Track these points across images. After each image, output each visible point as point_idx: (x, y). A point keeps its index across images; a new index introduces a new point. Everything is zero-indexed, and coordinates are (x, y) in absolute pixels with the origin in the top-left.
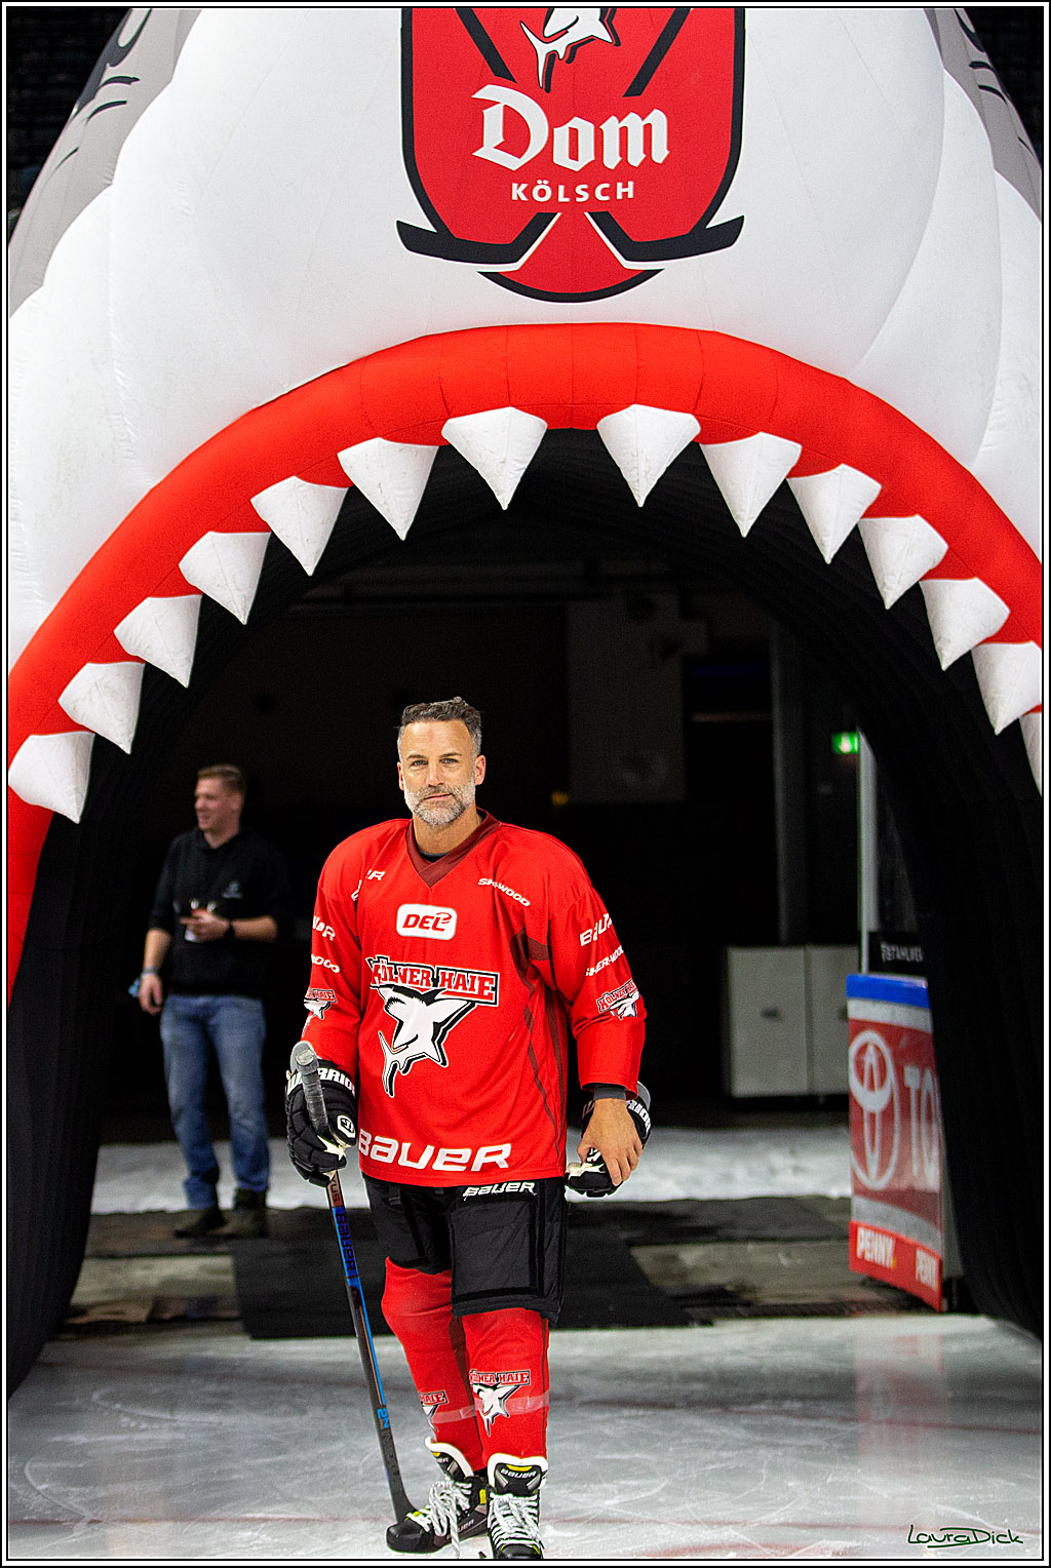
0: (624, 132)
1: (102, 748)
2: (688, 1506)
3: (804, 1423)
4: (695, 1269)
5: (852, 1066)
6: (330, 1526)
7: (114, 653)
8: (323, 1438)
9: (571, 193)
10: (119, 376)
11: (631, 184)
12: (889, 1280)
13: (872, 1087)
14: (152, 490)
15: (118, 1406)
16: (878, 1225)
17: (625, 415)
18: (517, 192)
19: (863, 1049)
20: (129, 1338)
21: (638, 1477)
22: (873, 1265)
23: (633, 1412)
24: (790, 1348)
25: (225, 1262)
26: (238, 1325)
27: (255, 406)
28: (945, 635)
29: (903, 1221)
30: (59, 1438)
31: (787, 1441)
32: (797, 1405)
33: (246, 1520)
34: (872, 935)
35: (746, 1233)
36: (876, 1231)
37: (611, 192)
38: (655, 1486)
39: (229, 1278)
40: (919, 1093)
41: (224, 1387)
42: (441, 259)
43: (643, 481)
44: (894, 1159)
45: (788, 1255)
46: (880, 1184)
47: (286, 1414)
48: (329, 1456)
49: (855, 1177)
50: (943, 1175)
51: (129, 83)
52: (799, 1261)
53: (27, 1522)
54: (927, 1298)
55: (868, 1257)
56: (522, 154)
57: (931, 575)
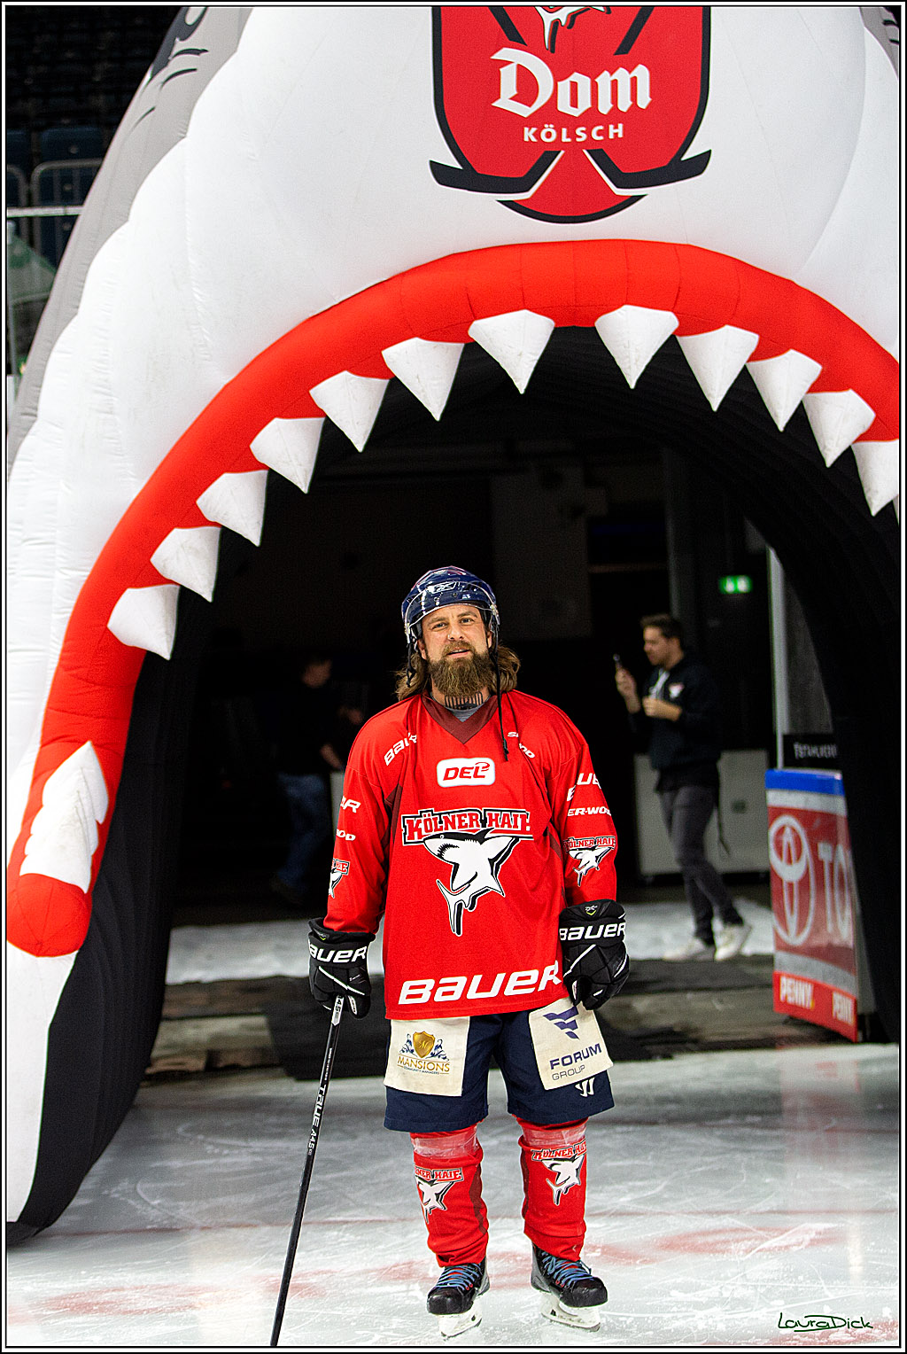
0: (614, 84)
1: (186, 597)
2: (689, 1200)
3: (766, 1132)
4: (646, 1015)
5: (772, 845)
6: (400, 1225)
7: (196, 519)
8: (376, 1157)
9: (572, 135)
10: (197, 293)
11: (620, 126)
12: (808, 1018)
13: (789, 861)
14: (226, 386)
15: (201, 1137)
16: (798, 974)
17: (619, 315)
18: (529, 134)
19: (781, 831)
20: (192, 1083)
21: (642, 1179)
22: (795, 1007)
23: (625, 1128)
24: (740, 1074)
25: (260, 1021)
26: (279, 1070)
27: (311, 315)
28: (874, 487)
29: (821, 970)
30: (158, 1164)
31: (754, 1147)
32: (757, 1119)
33: (330, 1222)
34: (786, 738)
35: (685, 985)
36: (797, 979)
37: (604, 133)
38: (658, 1185)
39: (266, 1033)
40: (832, 865)
41: (283, 1119)
42: (466, 191)
43: (634, 368)
44: (810, 920)
45: (721, 1001)
46: (799, 941)
47: (339, 1139)
48: (385, 1171)
49: (777, 937)
50: (856, 933)
51: (198, 54)
52: (731, 1006)
53: (150, 1230)
54: (843, 1032)
55: (790, 1000)
56: (533, 103)
57: (862, 438)
